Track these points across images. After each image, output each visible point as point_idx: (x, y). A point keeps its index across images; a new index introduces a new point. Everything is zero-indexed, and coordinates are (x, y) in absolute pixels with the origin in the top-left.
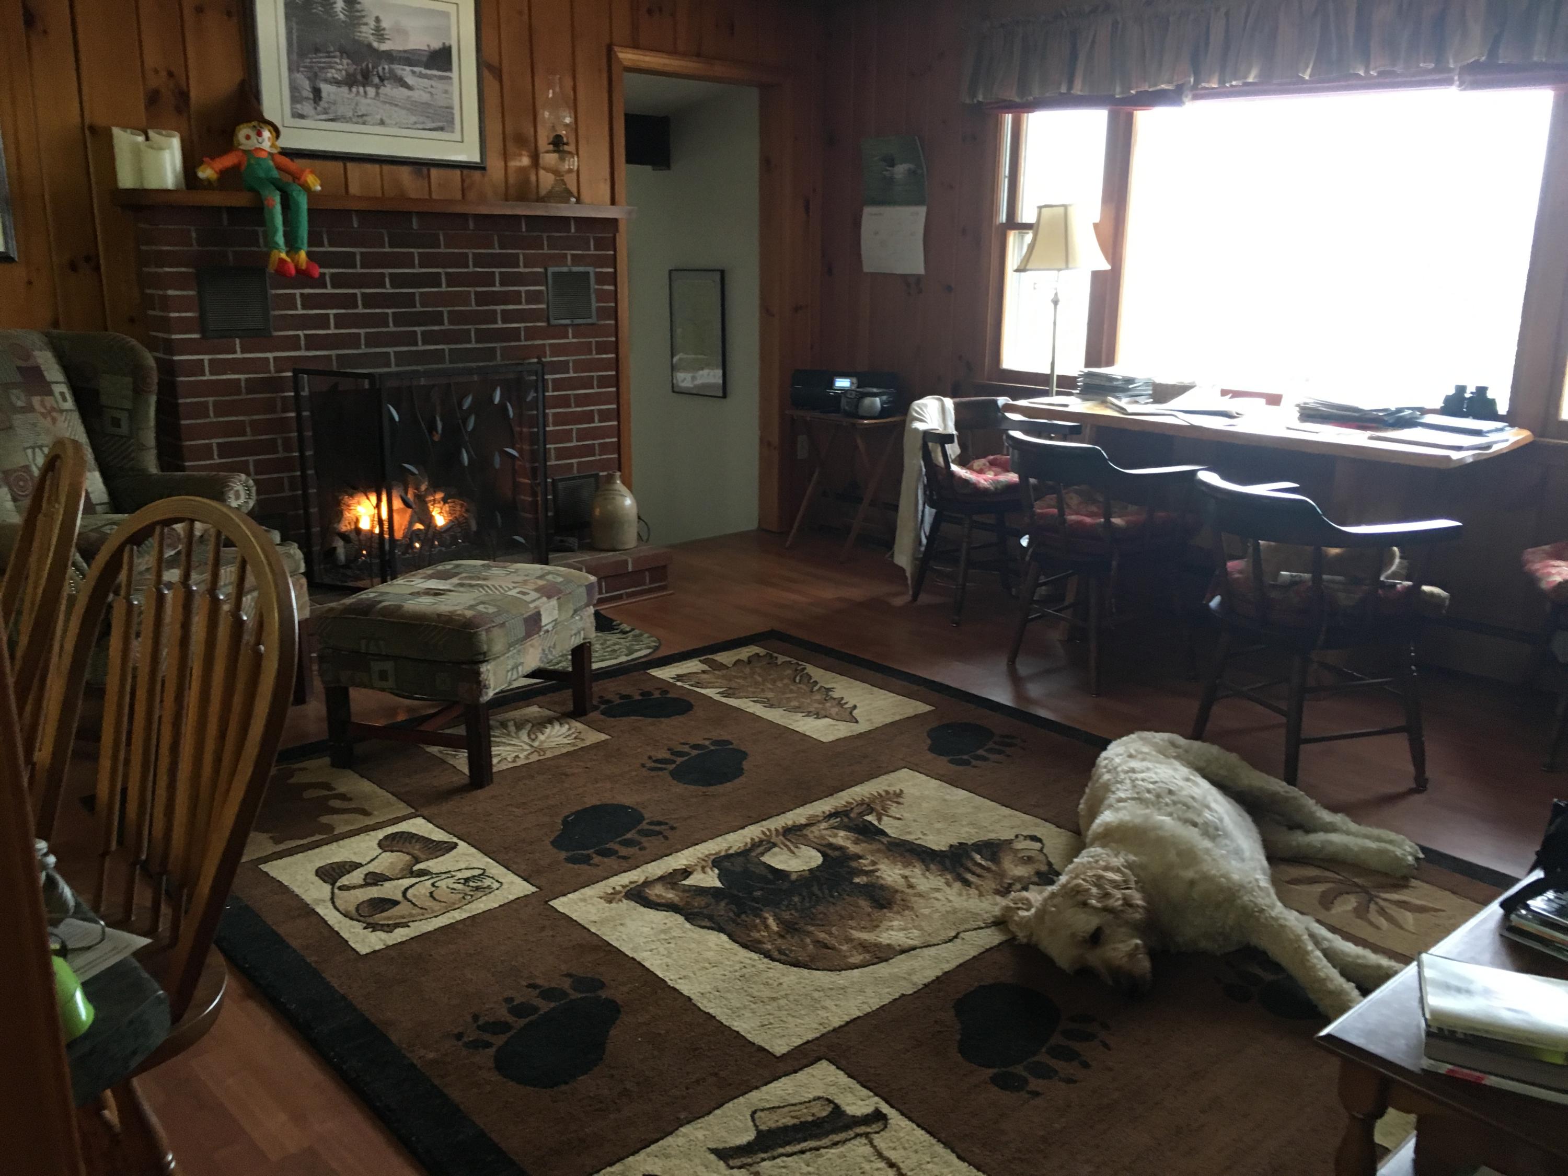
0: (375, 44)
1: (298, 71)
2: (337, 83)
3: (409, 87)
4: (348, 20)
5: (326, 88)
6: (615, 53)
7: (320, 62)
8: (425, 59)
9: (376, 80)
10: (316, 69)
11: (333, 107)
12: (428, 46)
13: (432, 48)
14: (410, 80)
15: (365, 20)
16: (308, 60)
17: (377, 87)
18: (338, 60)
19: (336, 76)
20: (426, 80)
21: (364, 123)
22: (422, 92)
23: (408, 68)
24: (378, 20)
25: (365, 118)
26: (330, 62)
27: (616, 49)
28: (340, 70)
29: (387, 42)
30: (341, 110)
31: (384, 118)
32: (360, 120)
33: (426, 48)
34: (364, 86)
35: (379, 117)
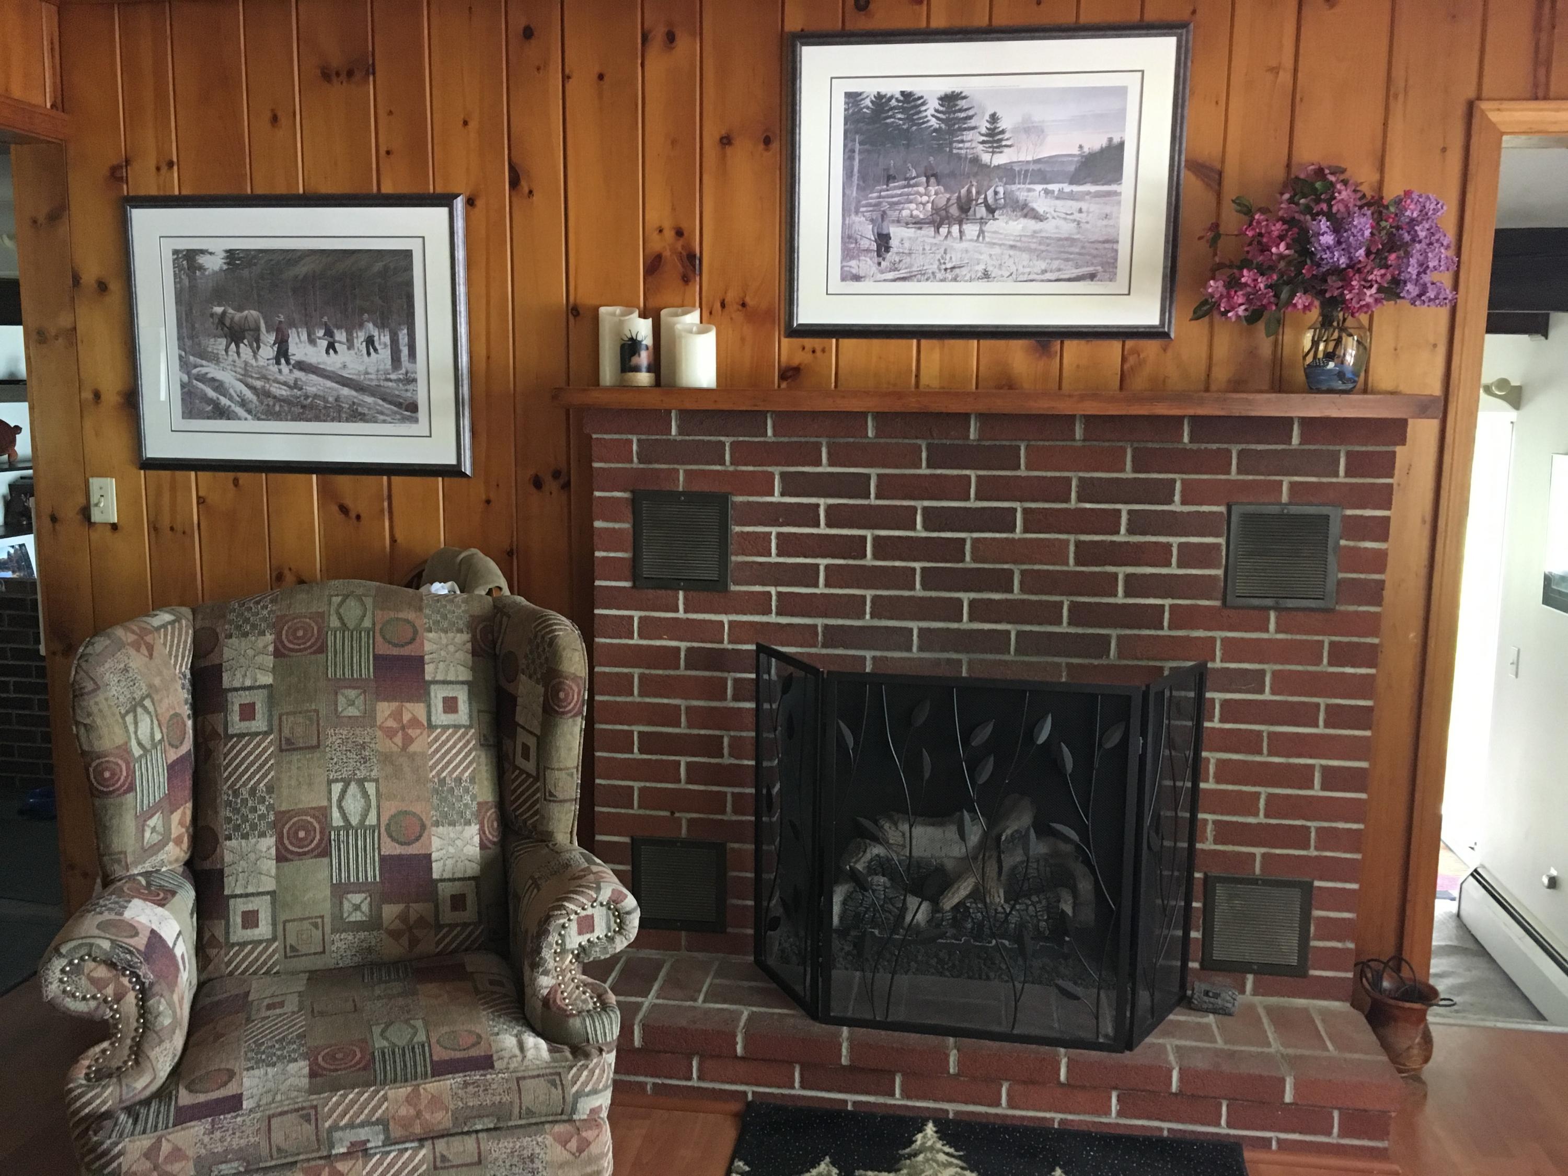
0: (986, 158)
1: (857, 212)
2: (918, 223)
3: (1038, 217)
4: (943, 126)
5: (897, 233)
6: (1483, 112)
7: (893, 197)
8: (1072, 168)
9: (982, 211)
10: (885, 206)
11: (907, 260)
12: (1081, 147)
13: (1086, 150)
14: (1041, 205)
15: (972, 123)
16: (875, 195)
17: (982, 221)
18: (921, 189)
19: (915, 213)
20: (1070, 203)
21: (955, 279)
22: (1061, 223)
23: (1039, 187)
24: (994, 118)
25: (957, 271)
26: (909, 194)
27: (1484, 105)
28: (924, 204)
29: (1006, 150)
30: (918, 262)
31: (990, 269)
32: (949, 275)
33: (1076, 151)
34: (960, 223)
35: (981, 268)
